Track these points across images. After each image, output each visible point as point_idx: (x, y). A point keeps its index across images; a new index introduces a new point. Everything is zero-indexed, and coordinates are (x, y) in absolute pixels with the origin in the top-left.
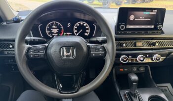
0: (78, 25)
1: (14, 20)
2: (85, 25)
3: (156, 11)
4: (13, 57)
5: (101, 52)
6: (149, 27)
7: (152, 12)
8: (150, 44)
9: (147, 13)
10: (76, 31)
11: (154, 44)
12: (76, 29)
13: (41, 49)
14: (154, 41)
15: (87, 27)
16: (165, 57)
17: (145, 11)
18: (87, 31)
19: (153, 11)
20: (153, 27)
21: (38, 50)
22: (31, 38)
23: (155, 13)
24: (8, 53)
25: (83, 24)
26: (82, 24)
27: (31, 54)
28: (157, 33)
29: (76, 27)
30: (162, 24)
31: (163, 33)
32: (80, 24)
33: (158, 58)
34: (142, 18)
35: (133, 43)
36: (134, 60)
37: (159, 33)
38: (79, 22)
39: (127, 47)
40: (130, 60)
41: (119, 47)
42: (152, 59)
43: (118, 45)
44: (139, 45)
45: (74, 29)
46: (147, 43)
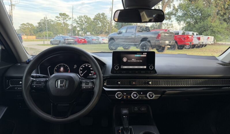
0: (83, 66)
1: (26, 62)
3: (146, 54)
4: (21, 92)
5: (90, 85)
6: (141, 67)
7: (142, 54)
9: (138, 56)
10: (81, 72)
12: (81, 70)
13: (43, 82)
15: (91, 69)
16: (160, 95)
17: (136, 54)
18: (92, 72)
19: (144, 54)
20: (145, 67)
21: (40, 82)
22: (38, 75)
23: (145, 56)
24: (17, 88)
25: (88, 66)
27: (34, 85)
28: (150, 73)
30: (154, 65)
31: (156, 72)
32: (85, 66)
33: (151, 96)
34: (133, 60)
35: (128, 81)
36: (129, 97)
37: (152, 73)
38: (85, 64)
39: (123, 85)
40: (125, 97)
41: (116, 85)
42: (146, 97)
43: (115, 83)
44: (134, 83)
45: (80, 70)
46: (142, 82)
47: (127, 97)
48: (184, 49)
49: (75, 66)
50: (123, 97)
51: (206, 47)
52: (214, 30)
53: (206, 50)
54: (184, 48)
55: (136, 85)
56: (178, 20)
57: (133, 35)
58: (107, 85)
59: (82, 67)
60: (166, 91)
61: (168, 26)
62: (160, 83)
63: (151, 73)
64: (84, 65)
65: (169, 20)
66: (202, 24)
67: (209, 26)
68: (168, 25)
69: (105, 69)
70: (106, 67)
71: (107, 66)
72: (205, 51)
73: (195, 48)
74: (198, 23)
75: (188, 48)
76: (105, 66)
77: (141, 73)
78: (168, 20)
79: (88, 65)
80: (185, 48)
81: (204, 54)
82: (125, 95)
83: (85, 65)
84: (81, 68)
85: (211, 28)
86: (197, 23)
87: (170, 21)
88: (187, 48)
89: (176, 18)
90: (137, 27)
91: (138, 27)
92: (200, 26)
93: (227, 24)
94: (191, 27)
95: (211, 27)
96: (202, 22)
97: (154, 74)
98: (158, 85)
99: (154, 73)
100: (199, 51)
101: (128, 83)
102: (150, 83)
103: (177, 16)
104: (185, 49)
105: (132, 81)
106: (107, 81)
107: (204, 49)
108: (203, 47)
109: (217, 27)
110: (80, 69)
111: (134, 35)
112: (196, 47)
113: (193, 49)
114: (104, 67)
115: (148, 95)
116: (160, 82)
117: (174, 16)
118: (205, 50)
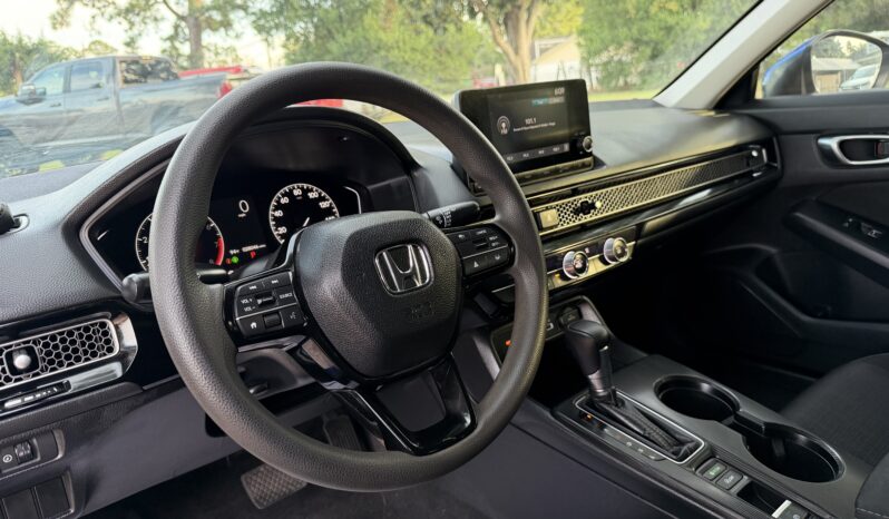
0: (285, 200)
2: (312, 195)
3: (563, 90)
6: (556, 149)
7: (554, 94)
8: (577, 212)
9: (541, 101)
10: (283, 230)
11: (587, 208)
12: (279, 222)
14: (583, 198)
15: (324, 205)
16: (633, 243)
19: (556, 92)
20: (567, 147)
23: (563, 100)
25: (305, 192)
26: (297, 192)
27: (249, 317)
28: (585, 169)
29: (279, 213)
31: (598, 163)
32: (289, 194)
33: (619, 252)
34: (530, 124)
37: (588, 166)
38: (286, 189)
45: (272, 223)
49: (244, 208)
52: (391, 59)
56: (260, 29)
57: (107, 99)
59: (278, 202)
60: (643, 223)
61: (221, 58)
63: (583, 166)
64: (283, 196)
65: (226, 30)
66: (349, 39)
67: (374, 45)
68: (217, 54)
74: (336, 36)
78: (222, 30)
79: (302, 189)
83: (291, 191)
84: (276, 208)
85: (383, 53)
86: (333, 38)
87: (231, 33)
89: (254, 22)
90: (118, 65)
91: (121, 62)
92: (346, 49)
93: (435, 31)
94: (315, 51)
95: (379, 48)
96: (349, 32)
97: (593, 168)
103: (253, 14)
109: (398, 47)
110: (275, 219)
111: (113, 98)
117: (241, 13)
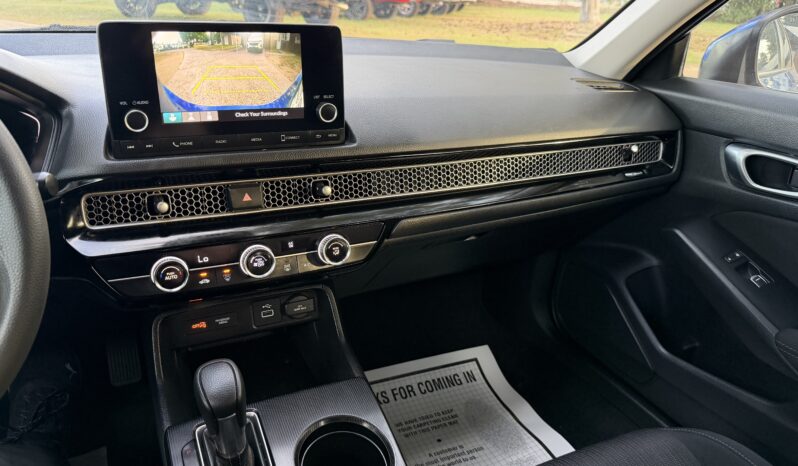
8: (304, 193)
28: (325, 142)
30: (339, 101)
33: (337, 252)
35: (214, 193)
36: (227, 271)
37: (333, 139)
39: (186, 213)
40: (204, 274)
41: (147, 218)
42: (314, 259)
43: (139, 207)
44: (247, 198)
46: (289, 189)
47: (215, 274)
48: (395, 17)
50: (195, 277)
51: (462, 11)
53: (460, 21)
54: (395, 13)
55: (260, 207)
58: (92, 223)
60: (398, 220)
62: (370, 187)
63: (325, 138)
69: (64, 129)
70: (70, 116)
71: (76, 112)
72: (456, 26)
73: (429, 15)
75: (410, 12)
76: (64, 112)
77: (275, 144)
80: (399, 14)
81: (453, 32)
82: (204, 265)
88: (403, 13)
97: (343, 144)
98: (361, 194)
99: (343, 137)
100: (441, 25)
101: (215, 199)
102: (328, 190)
104: (398, 18)
105: (234, 186)
106: (89, 201)
107: (455, 18)
108: (454, 12)
112: (431, 10)
113: (421, 19)
114: (59, 117)
115: (322, 247)
116: (370, 181)
118: (457, 23)
